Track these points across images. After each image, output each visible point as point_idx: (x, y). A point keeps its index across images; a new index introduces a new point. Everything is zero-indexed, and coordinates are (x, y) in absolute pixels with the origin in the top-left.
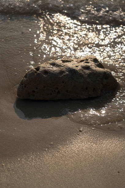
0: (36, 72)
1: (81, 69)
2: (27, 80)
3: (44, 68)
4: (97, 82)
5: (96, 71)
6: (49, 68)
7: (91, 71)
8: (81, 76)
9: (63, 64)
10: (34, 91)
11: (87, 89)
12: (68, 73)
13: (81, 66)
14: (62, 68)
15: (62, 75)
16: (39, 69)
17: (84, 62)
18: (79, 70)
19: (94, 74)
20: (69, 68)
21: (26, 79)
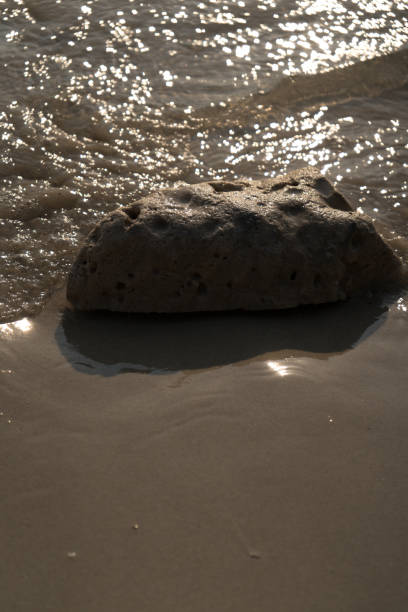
0: (127, 223)
1: (274, 213)
2: (98, 249)
3: (156, 209)
4: (329, 254)
5: (325, 220)
6: (170, 211)
7: (307, 218)
8: (276, 235)
9: (217, 196)
10: (120, 286)
11: (293, 277)
12: (231, 225)
13: (276, 203)
14: (213, 208)
15: (214, 233)
16: (139, 213)
17: (285, 189)
18: (268, 216)
19: (318, 229)
20: (237, 210)
21: (98, 244)
